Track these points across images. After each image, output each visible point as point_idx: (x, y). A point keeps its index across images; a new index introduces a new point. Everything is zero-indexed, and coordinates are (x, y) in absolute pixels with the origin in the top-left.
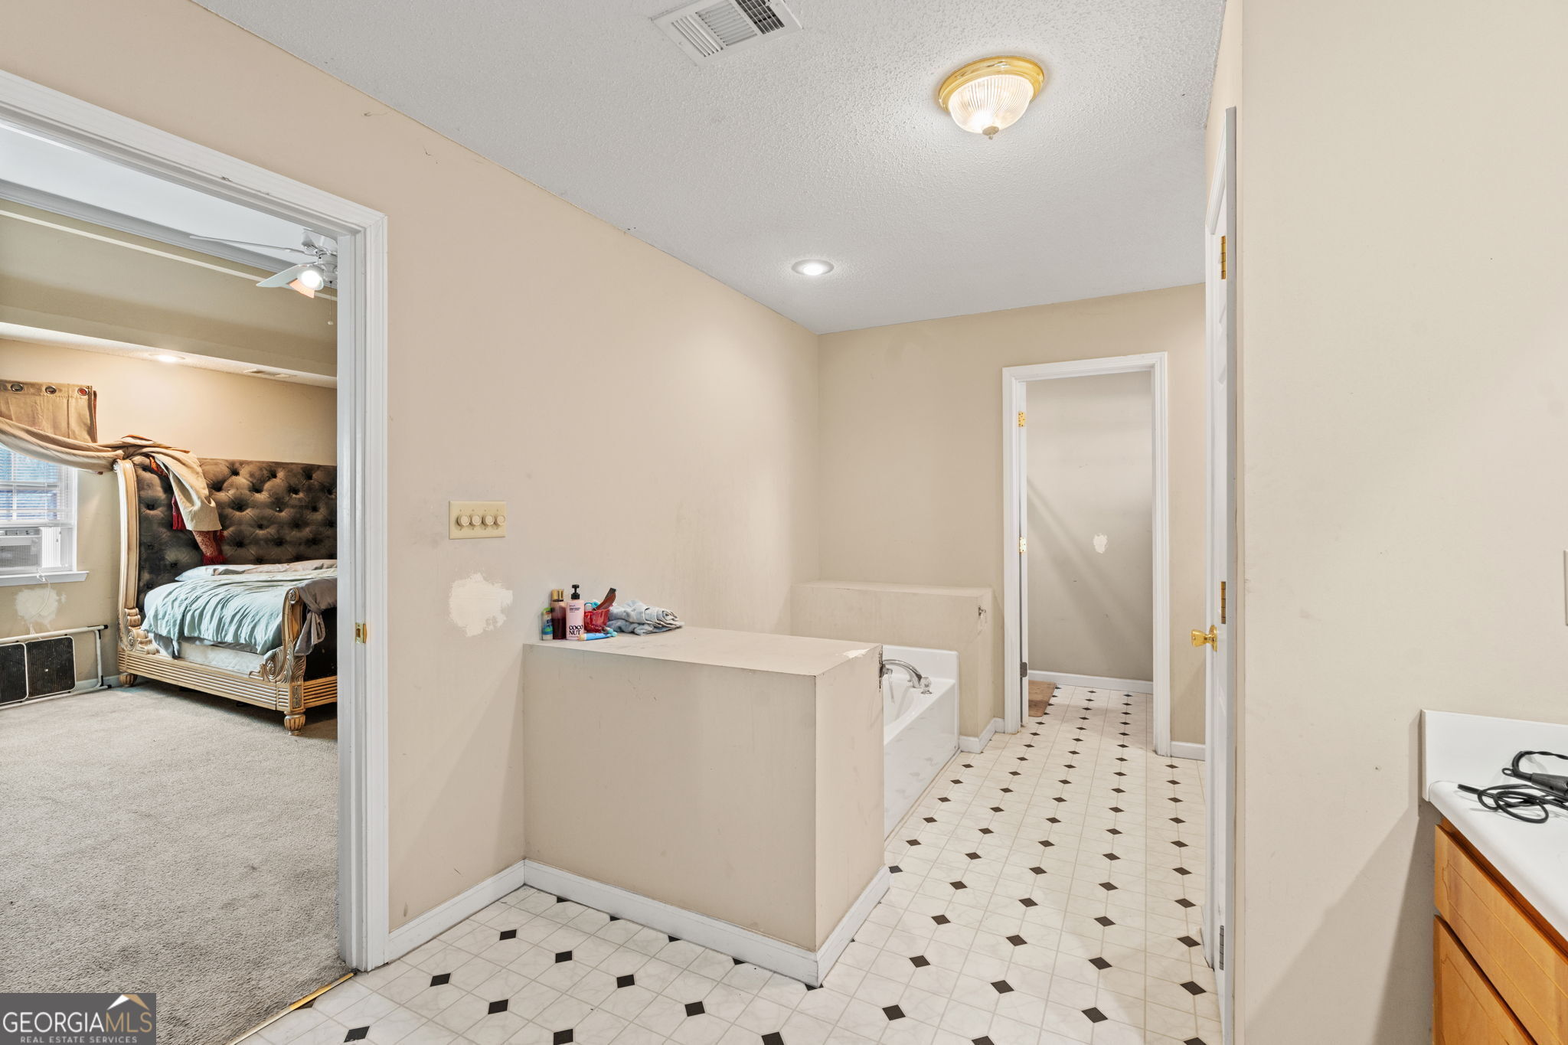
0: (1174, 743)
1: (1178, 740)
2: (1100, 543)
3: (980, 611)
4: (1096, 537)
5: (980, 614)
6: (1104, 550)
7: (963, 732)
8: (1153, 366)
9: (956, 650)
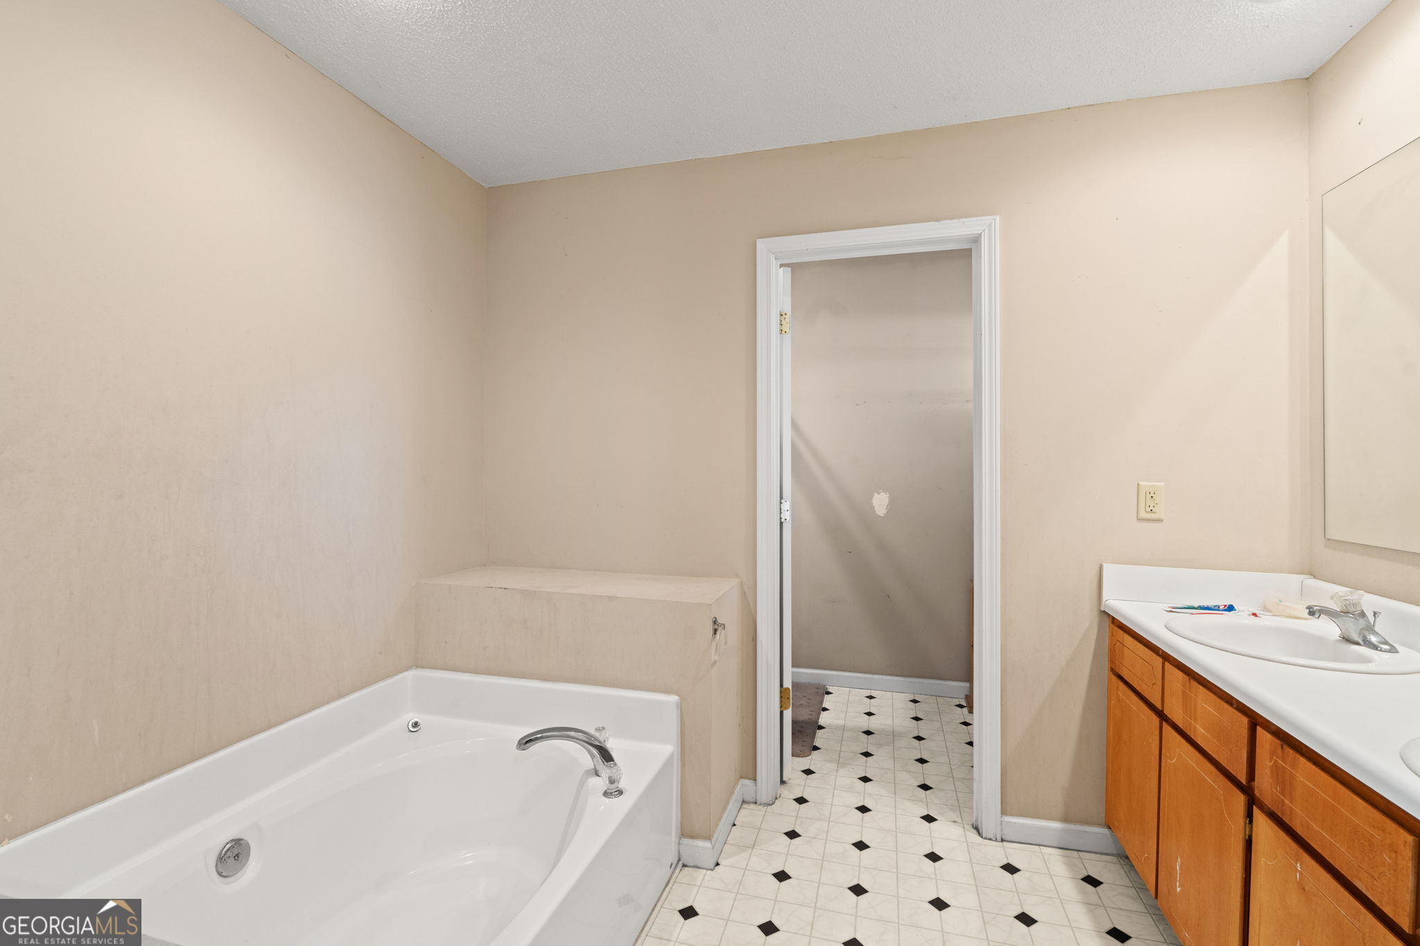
0: (1007, 819)
1: (1012, 815)
2: (880, 503)
3: (716, 626)
4: (876, 495)
5: (715, 631)
6: (884, 511)
7: (686, 833)
8: (976, 240)
9: (677, 694)
